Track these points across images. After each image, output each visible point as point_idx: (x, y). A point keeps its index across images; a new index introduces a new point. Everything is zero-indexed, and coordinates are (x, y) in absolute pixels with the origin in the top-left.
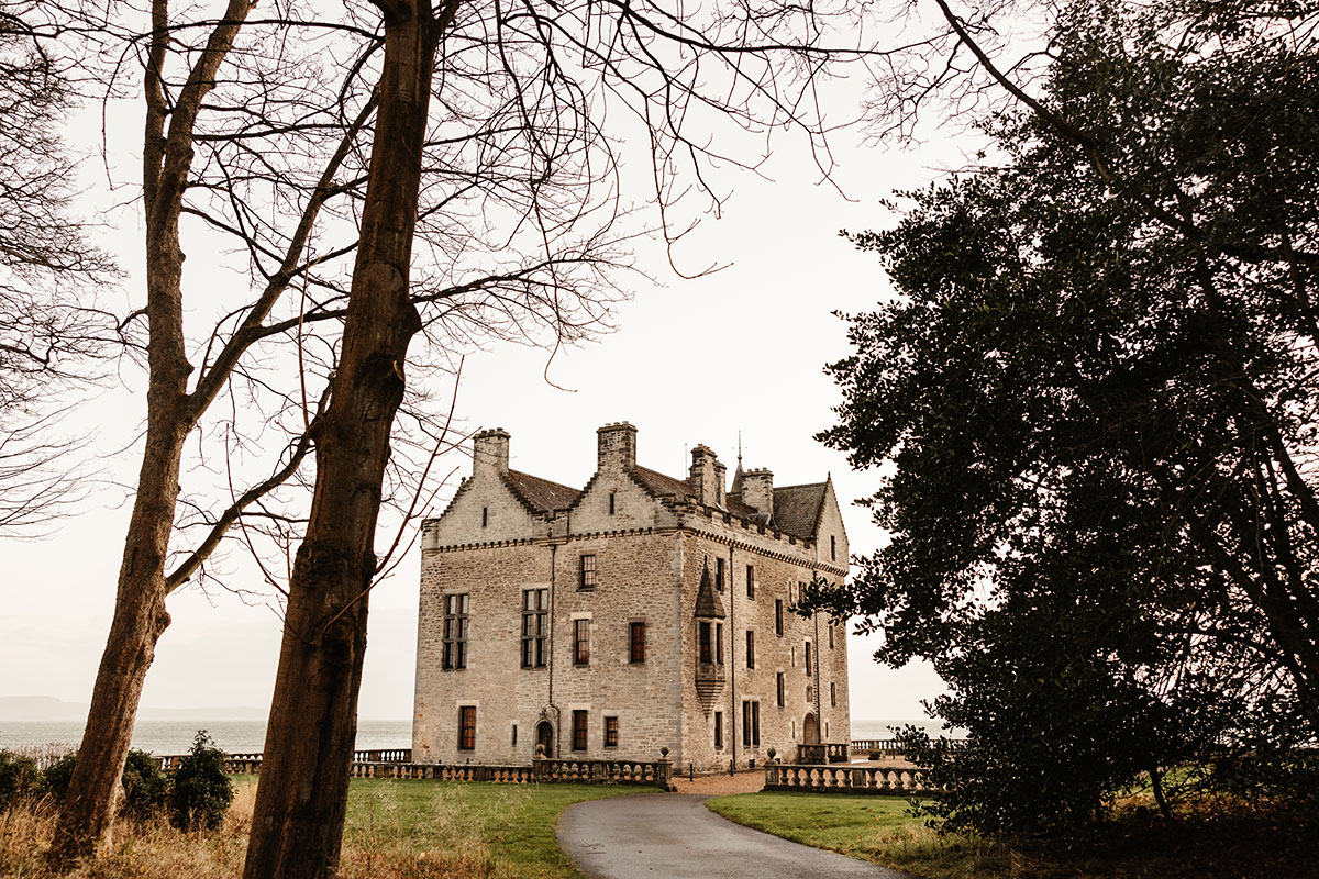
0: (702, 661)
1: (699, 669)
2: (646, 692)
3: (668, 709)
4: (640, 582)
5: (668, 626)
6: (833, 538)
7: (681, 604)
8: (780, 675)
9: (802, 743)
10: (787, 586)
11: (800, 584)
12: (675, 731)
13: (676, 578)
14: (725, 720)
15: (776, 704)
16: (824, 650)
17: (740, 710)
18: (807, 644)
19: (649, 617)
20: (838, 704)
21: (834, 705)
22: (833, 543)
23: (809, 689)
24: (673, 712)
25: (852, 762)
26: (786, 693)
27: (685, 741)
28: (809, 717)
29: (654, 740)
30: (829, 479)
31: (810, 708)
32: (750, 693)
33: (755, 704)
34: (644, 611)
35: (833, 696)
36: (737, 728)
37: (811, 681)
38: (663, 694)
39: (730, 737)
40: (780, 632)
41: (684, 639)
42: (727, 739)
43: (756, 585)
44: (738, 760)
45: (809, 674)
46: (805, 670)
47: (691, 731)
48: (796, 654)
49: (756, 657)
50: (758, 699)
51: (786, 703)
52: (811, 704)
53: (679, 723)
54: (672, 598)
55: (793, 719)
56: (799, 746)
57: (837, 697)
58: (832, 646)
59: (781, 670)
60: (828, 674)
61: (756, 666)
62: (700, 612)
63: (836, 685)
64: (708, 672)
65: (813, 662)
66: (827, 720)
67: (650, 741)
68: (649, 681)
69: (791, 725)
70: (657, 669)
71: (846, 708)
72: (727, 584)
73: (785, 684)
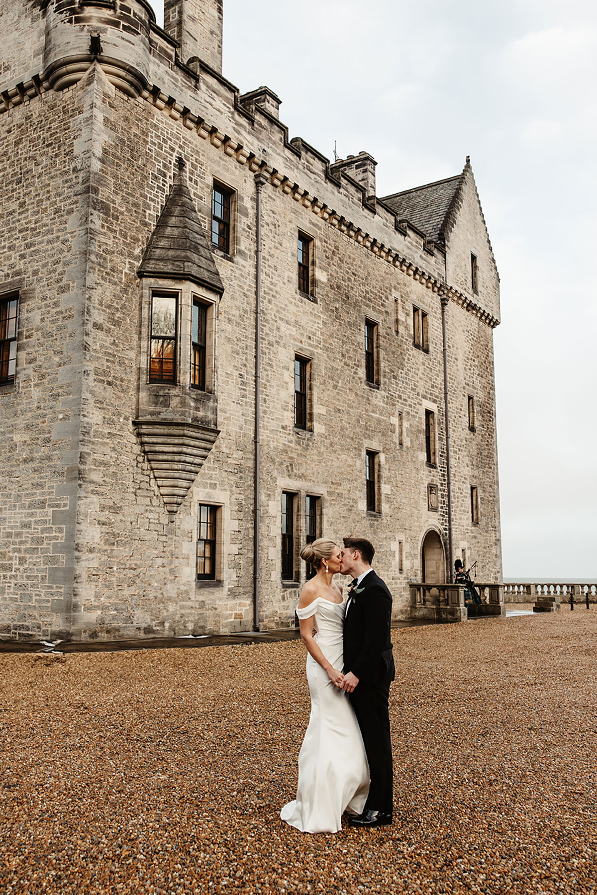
0: (152, 380)
1: (144, 395)
2: (13, 448)
3: (53, 484)
4: (14, 206)
5: (62, 290)
6: (474, 258)
7: (90, 232)
8: (372, 454)
9: (418, 580)
10: (390, 303)
11: (416, 310)
12: (62, 538)
13: (81, 175)
14: (229, 523)
15: (363, 505)
16: (459, 432)
17: (274, 508)
18: (429, 413)
19: (28, 277)
20: (483, 522)
21: (475, 522)
22: (474, 268)
23: (431, 488)
24: (61, 492)
25: (508, 615)
26: (385, 489)
27: (87, 563)
28: (432, 538)
29: (22, 561)
30: (468, 166)
31: (434, 522)
32: (302, 477)
33: (315, 500)
34: (21, 265)
35: (474, 507)
36: (264, 543)
37: (436, 476)
38: (44, 451)
39: (245, 561)
40: (372, 378)
41: (98, 316)
42: (238, 566)
43: (320, 275)
44: (266, 610)
45: (430, 464)
46: (423, 456)
47: (113, 539)
48: (406, 424)
49: (318, 409)
50: (320, 490)
51: (385, 507)
52: (436, 515)
53: (71, 518)
54: (72, 222)
55: (401, 536)
56: (411, 586)
57: (480, 509)
58: (472, 429)
59: (375, 446)
60: (467, 471)
61: (318, 427)
62: (151, 266)
63: (480, 491)
64: (166, 404)
65: (438, 445)
66: (464, 544)
67: (15, 562)
68: (21, 422)
69: (395, 547)
70: (36, 393)
71: (496, 529)
72: (245, 244)
73: (385, 473)
